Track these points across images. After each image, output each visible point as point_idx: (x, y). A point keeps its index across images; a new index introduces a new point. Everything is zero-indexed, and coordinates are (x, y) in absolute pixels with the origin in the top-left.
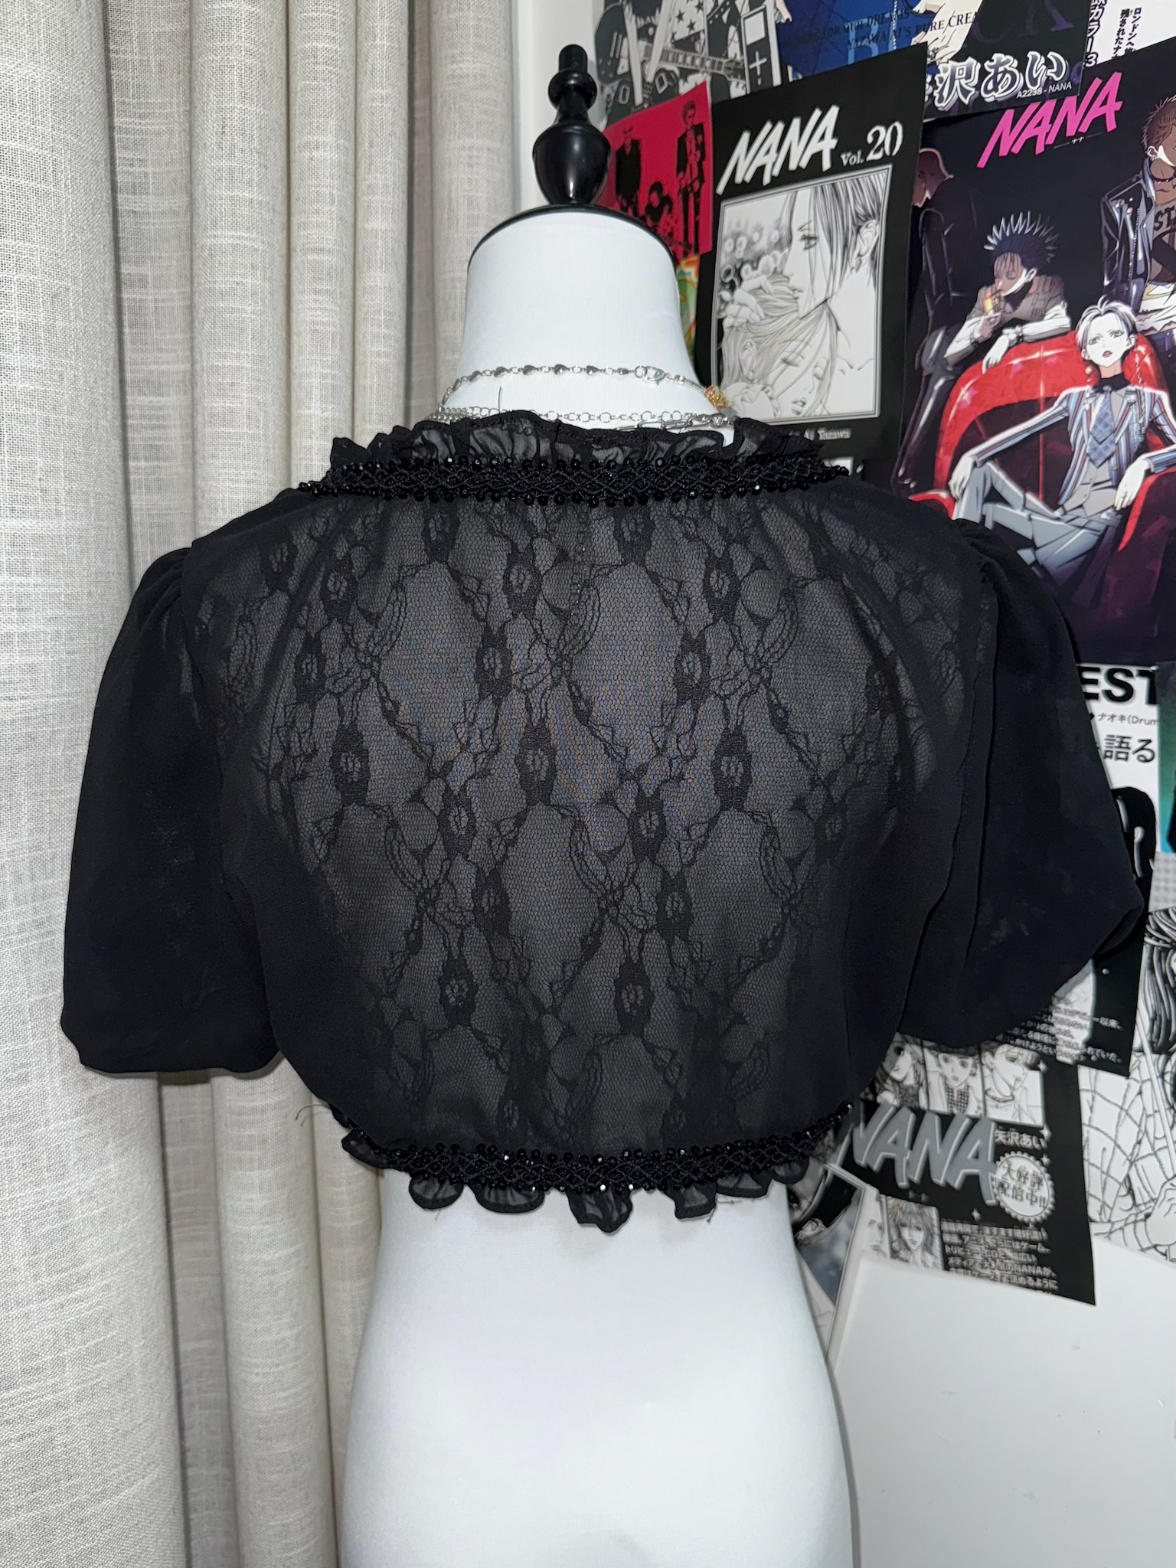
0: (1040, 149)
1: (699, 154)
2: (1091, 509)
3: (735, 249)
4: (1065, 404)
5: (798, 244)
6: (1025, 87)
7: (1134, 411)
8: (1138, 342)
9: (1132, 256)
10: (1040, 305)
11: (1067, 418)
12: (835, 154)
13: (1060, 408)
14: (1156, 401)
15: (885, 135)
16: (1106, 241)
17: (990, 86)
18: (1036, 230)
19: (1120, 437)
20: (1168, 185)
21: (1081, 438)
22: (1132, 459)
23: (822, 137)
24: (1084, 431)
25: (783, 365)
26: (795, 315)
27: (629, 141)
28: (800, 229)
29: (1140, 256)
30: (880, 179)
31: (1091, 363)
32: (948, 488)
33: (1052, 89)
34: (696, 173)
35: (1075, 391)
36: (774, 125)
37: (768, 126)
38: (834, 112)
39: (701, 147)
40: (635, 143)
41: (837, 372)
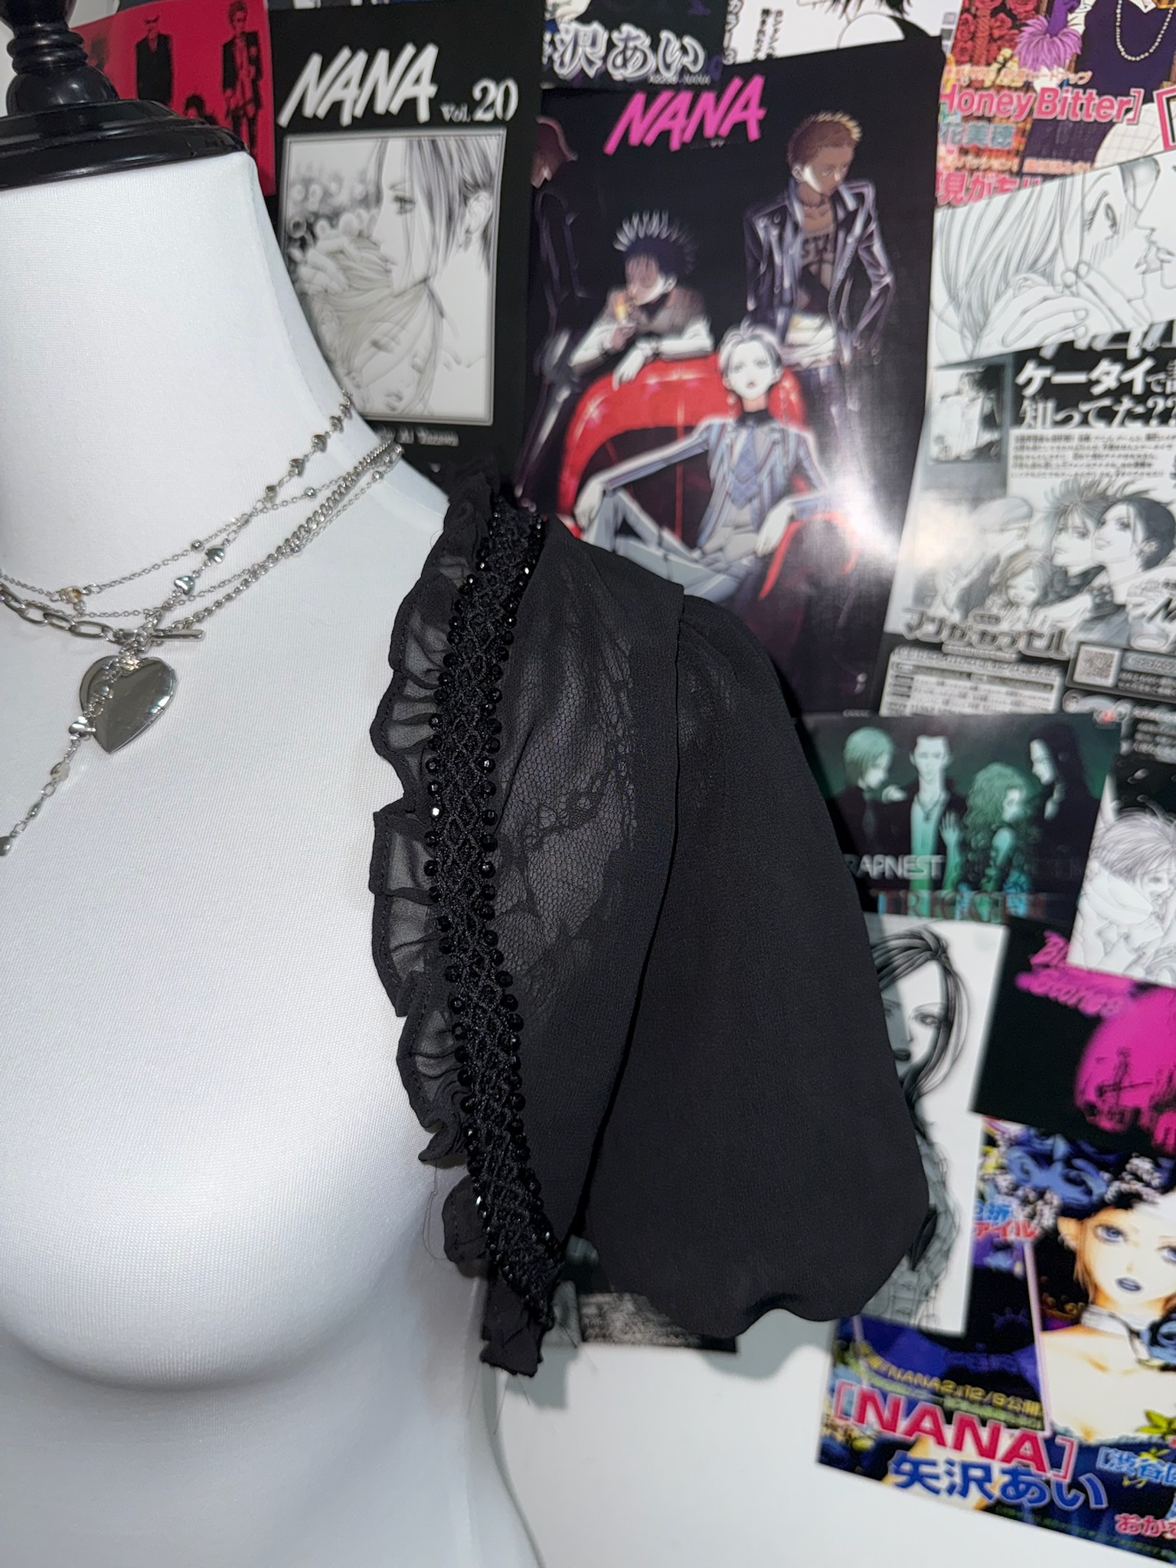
0: (675, 144)
1: (253, 70)
2: (732, 552)
3: (306, 198)
4: (705, 436)
5: (388, 205)
6: (657, 71)
7: (778, 451)
8: (783, 376)
9: (777, 283)
10: (679, 320)
11: (707, 451)
12: (434, 103)
13: (700, 440)
14: (801, 441)
15: (495, 93)
16: (750, 262)
17: (619, 61)
18: (674, 237)
19: (764, 478)
20: (815, 211)
21: (722, 473)
22: (776, 499)
23: (417, 81)
24: (725, 467)
25: (373, 349)
26: (387, 292)
27: (153, 35)
28: (393, 187)
29: (787, 283)
30: (492, 145)
31: (733, 392)
32: (573, 516)
33: (687, 80)
34: (249, 94)
35: (716, 421)
36: (354, 53)
37: (346, 53)
38: (430, 53)
39: (256, 61)
40: (163, 40)
41: (440, 367)
